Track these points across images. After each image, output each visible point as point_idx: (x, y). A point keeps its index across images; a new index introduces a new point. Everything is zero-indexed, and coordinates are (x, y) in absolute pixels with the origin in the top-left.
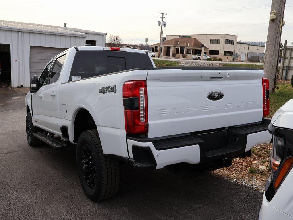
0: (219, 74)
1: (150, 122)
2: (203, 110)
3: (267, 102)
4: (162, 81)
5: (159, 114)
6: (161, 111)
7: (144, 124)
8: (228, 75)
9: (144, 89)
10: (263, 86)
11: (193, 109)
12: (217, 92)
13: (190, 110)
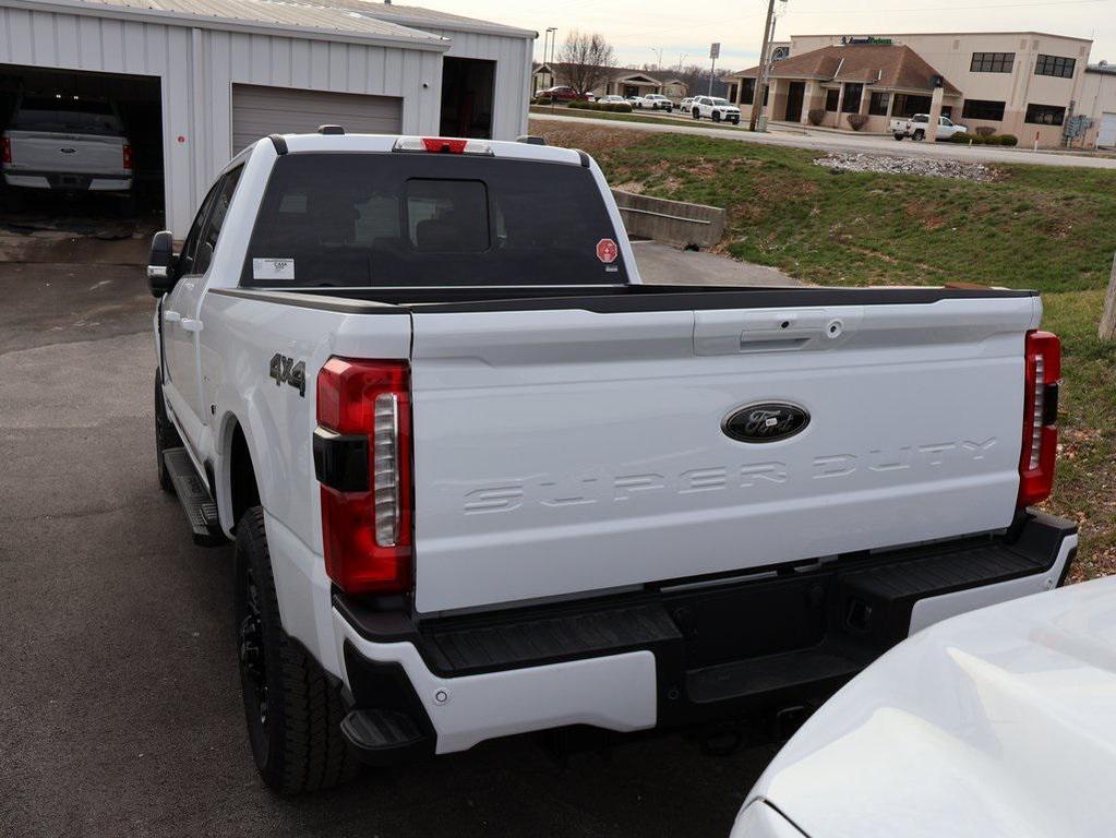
0: (785, 325)
1: (422, 547)
2: (695, 487)
3: (1042, 440)
4: (487, 363)
5: (468, 509)
6: (483, 495)
7: (393, 554)
8: (833, 329)
9: (395, 398)
10: (1030, 367)
11: (648, 484)
12: (772, 407)
13: (631, 489)
